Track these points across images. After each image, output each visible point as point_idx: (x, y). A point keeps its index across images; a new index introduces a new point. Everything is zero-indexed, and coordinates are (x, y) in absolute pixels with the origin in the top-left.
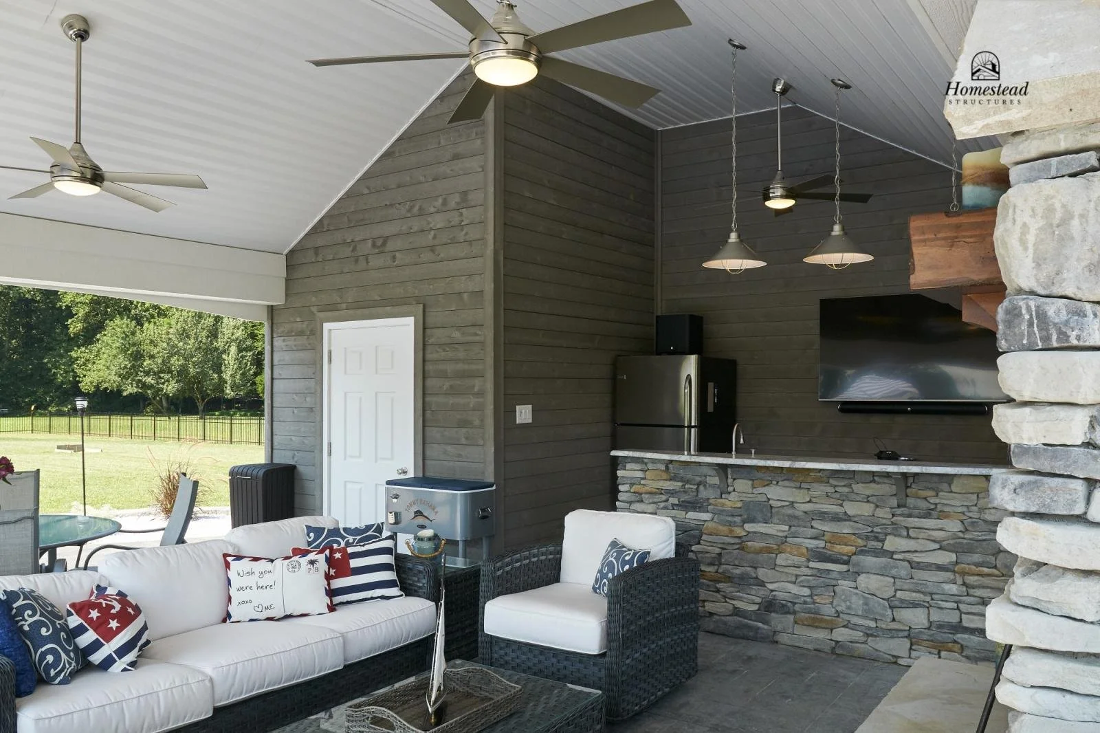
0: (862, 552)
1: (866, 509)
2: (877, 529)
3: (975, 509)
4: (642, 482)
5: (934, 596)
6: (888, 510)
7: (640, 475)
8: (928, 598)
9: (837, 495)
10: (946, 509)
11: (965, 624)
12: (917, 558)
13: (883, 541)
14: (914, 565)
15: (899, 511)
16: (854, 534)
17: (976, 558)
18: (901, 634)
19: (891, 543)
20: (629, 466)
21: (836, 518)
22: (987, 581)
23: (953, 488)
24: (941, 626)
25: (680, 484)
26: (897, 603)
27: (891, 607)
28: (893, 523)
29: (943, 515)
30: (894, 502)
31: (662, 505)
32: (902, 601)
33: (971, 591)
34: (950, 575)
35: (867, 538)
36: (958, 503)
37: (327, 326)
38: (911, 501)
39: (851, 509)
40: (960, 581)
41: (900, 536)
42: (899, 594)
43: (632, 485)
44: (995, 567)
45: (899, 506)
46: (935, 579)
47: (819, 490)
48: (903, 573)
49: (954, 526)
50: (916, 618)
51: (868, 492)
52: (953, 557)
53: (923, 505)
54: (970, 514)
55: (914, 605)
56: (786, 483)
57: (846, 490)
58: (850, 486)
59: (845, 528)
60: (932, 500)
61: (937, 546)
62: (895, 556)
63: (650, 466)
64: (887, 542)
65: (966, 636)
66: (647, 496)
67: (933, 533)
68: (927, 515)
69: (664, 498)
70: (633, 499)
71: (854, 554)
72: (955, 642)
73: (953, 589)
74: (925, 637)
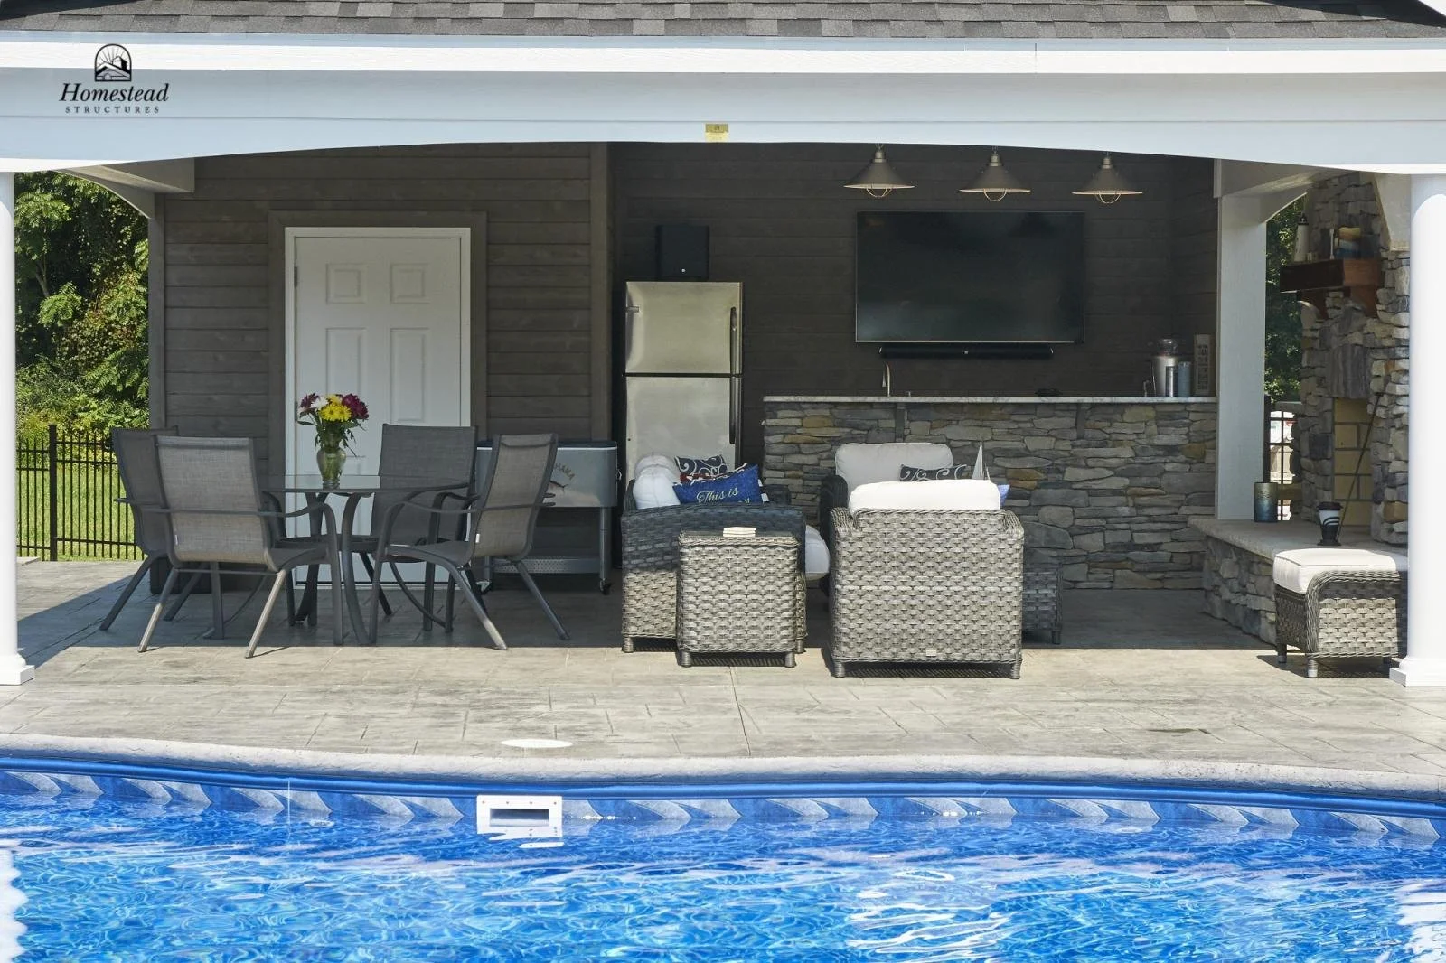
0: (1045, 485)
1: (1045, 444)
2: (1059, 462)
3: (1144, 436)
4: (798, 431)
5: (1110, 520)
6: (1069, 442)
7: (796, 422)
8: (1104, 523)
9: (1020, 431)
10: (1121, 437)
11: (1137, 541)
12: (1095, 485)
13: (1063, 473)
14: (1093, 493)
15: (1078, 443)
16: (1036, 468)
17: (1144, 480)
18: (1080, 559)
19: (1071, 474)
20: (780, 414)
21: (1019, 455)
22: (1155, 500)
23: (1125, 419)
24: (1115, 547)
25: (847, 430)
26: (1077, 531)
27: (1072, 536)
28: (1072, 455)
29: (1118, 443)
30: (1074, 434)
31: (825, 455)
32: (1081, 527)
33: (1140, 511)
34: (1123, 499)
35: (1047, 471)
36: (1128, 431)
37: (290, 232)
38: (1089, 433)
39: (1032, 444)
40: (1131, 504)
41: (1079, 467)
42: (1078, 522)
43: (785, 434)
44: (1160, 487)
45: (1079, 438)
46: (1110, 504)
47: (1001, 427)
48: (1082, 501)
49: (1127, 453)
50: (1094, 542)
51: (1049, 427)
52: (1127, 481)
53: (1099, 435)
54: (1140, 441)
55: (1091, 530)
56: (969, 422)
57: (1029, 425)
58: (1031, 421)
59: (1028, 463)
60: (1108, 431)
61: (1111, 473)
62: (1074, 486)
63: (811, 412)
64: (1067, 474)
65: (1137, 552)
66: (807, 446)
67: (1110, 461)
68: (1104, 444)
69: (829, 446)
70: (789, 450)
71: (1036, 488)
72: (1127, 559)
73: (1125, 510)
74: (1102, 559)
